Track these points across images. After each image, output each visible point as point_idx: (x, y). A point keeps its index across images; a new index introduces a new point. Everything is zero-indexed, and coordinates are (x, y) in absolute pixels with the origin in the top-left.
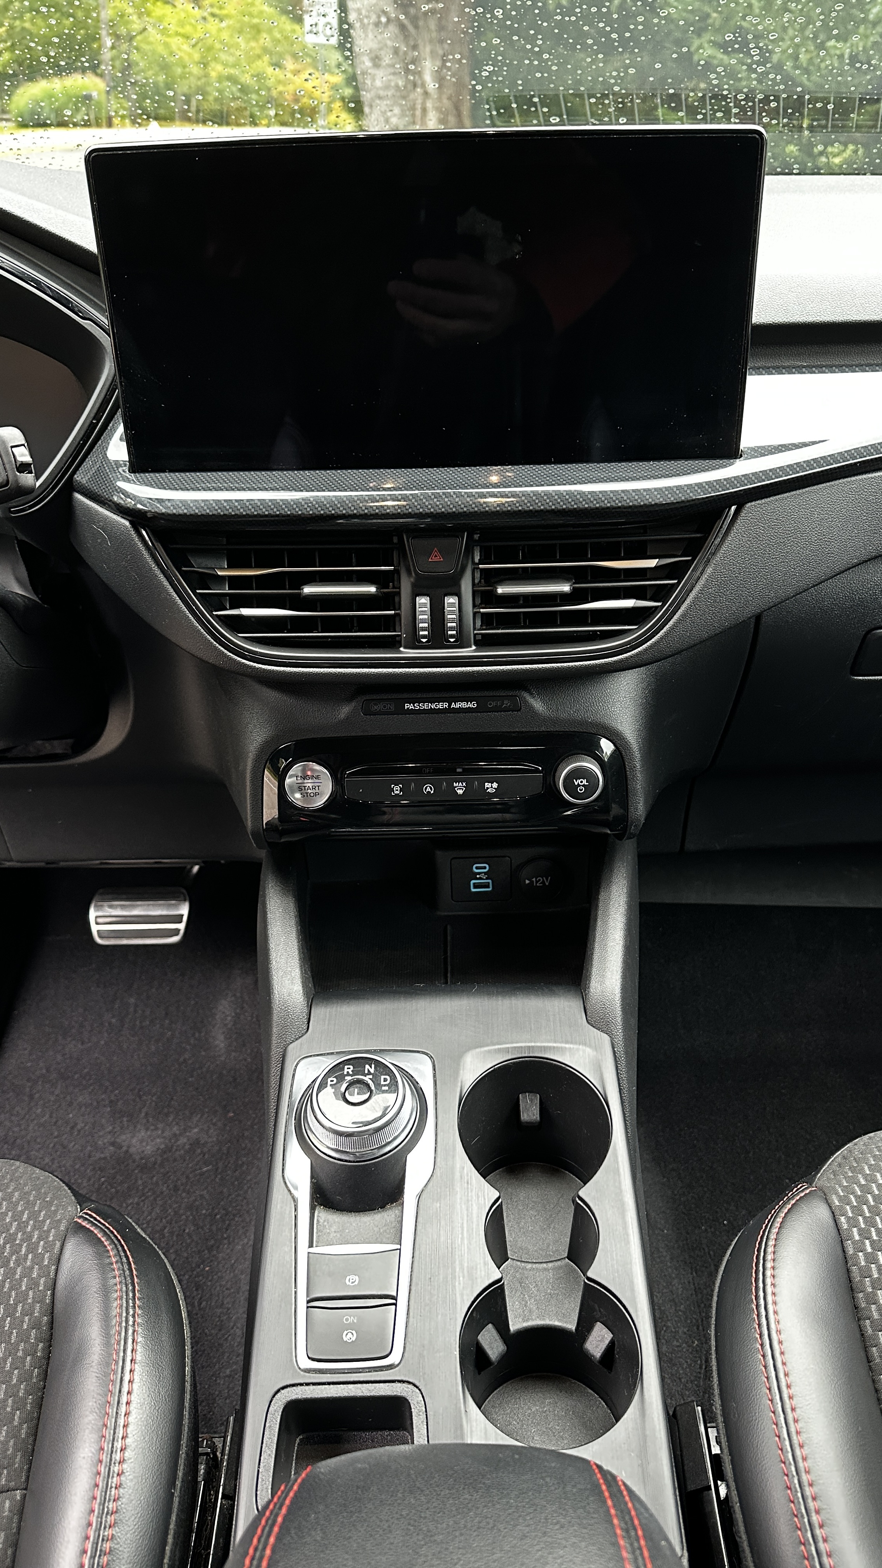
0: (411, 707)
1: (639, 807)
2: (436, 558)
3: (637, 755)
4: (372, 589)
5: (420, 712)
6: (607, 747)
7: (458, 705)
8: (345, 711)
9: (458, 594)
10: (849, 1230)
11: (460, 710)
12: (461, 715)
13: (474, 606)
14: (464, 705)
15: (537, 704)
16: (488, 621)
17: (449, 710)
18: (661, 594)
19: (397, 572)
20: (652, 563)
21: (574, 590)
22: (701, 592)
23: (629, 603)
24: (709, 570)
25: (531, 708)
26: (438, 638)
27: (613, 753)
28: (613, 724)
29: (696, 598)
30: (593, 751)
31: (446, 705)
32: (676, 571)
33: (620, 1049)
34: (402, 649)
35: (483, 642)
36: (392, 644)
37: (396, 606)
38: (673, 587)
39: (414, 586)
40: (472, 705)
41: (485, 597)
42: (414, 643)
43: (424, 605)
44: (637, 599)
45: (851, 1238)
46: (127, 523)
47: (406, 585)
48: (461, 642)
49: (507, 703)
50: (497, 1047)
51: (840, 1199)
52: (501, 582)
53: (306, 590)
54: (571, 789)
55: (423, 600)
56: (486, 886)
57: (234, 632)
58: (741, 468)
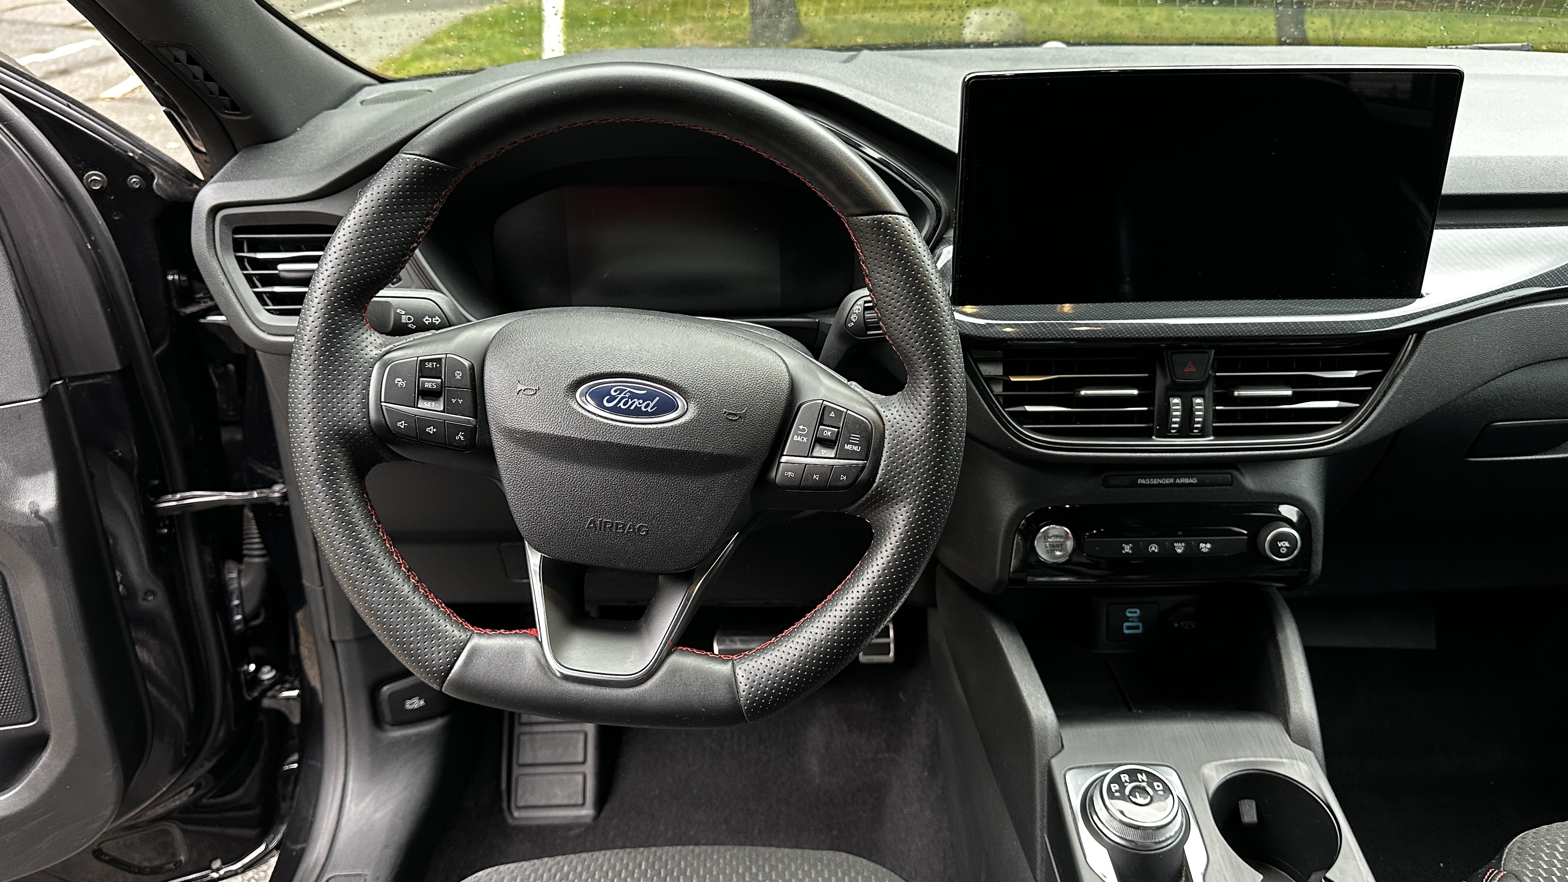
0: (1143, 482)
1: (1319, 564)
2: (1190, 369)
3: (1322, 522)
4: (1135, 392)
5: (1151, 486)
7: (1182, 481)
8: (1095, 485)
9: (1203, 396)
11: (1184, 485)
12: (1183, 488)
13: (1214, 404)
14: (1186, 481)
15: (1246, 481)
16: (1219, 416)
17: (1174, 485)
18: (1360, 398)
19: (1155, 378)
20: (1353, 374)
21: (1294, 394)
22: (1393, 397)
23: (1334, 404)
25: (1241, 483)
26: (1186, 430)
28: (1304, 496)
29: (1389, 402)
31: (1172, 481)
32: (1373, 381)
34: (1154, 437)
35: (1219, 433)
36: (1146, 434)
37: (1154, 405)
38: (1370, 393)
39: (1170, 389)
40: (1194, 481)
41: (1222, 397)
42: (1166, 433)
43: (1177, 404)
44: (1340, 400)
47: (1163, 388)
48: (1203, 434)
49: (1221, 479)
50: (1227, 761)
52: (1237, 388)
53: (1083, 393)
54: (1276, 550)
55: (1176, 400)
56: (1137, 628)
57: (1021, 425)
58: (1418, 305)
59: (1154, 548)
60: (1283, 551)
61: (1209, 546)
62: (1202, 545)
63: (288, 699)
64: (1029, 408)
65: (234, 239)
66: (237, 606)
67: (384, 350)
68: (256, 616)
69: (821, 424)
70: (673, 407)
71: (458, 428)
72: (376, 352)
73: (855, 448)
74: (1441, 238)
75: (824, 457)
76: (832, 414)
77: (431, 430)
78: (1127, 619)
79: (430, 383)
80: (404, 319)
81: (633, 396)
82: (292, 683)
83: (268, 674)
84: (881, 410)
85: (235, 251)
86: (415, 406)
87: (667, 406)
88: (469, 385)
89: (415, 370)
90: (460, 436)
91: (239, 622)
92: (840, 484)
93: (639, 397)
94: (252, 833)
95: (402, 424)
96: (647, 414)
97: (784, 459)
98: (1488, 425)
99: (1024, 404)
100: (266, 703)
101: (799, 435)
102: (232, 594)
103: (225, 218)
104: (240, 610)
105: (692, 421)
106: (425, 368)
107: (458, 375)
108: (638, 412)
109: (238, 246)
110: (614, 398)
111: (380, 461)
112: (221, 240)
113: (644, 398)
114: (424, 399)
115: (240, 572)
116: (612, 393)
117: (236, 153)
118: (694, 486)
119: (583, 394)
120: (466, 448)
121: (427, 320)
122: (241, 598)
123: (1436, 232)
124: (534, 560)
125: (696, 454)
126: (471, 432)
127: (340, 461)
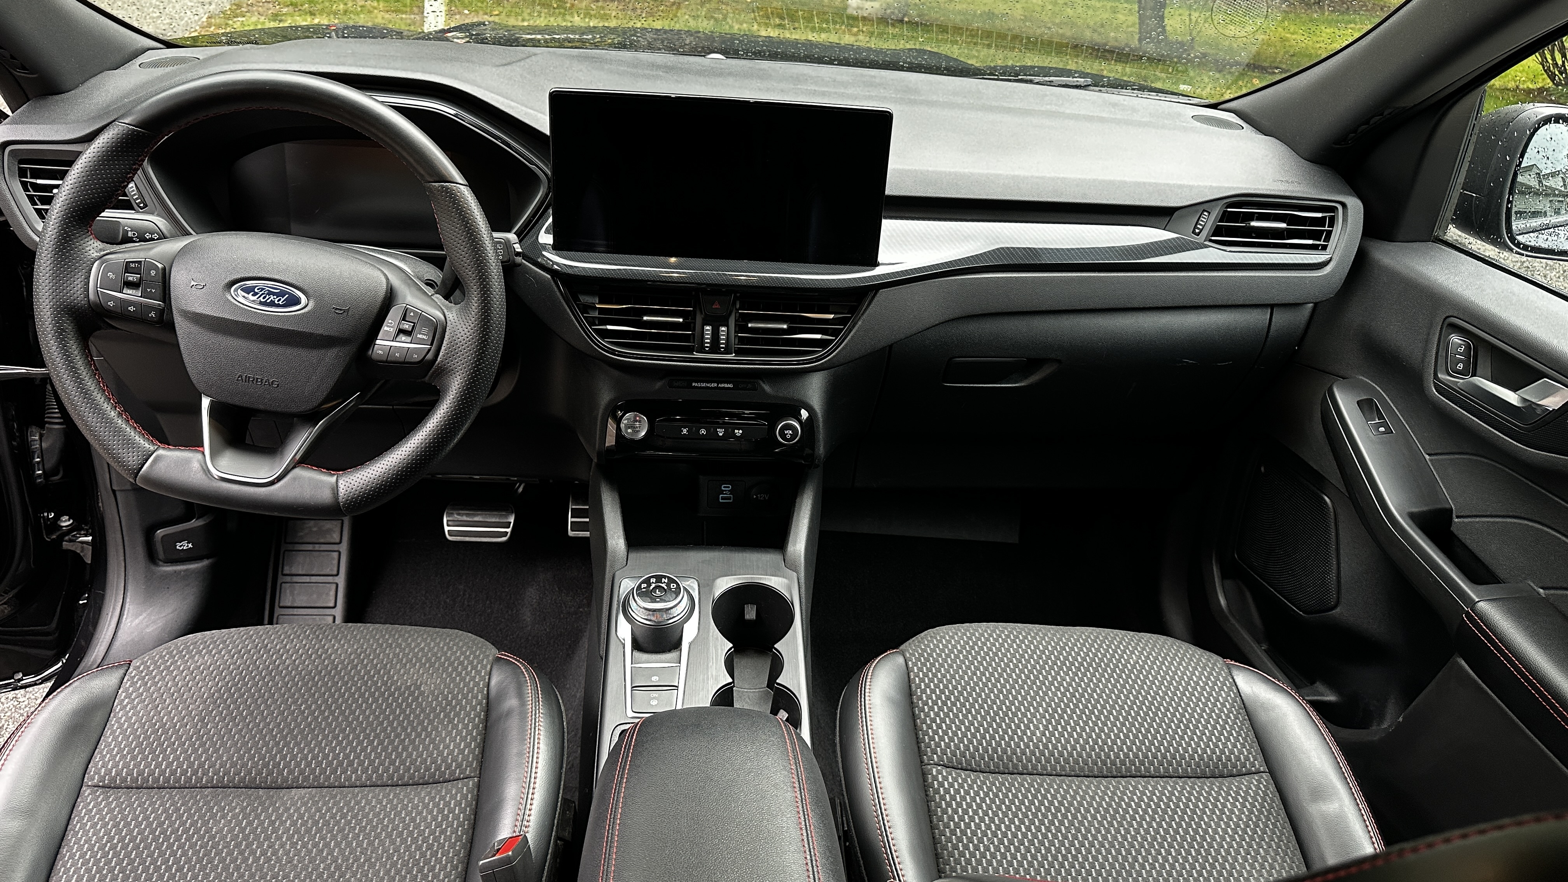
0: (696, 385)
1: (821, 449)
2: (716, 306)
3: (821, 420)
4: (682, 320)
5: (701, 388)
6: (804, 414)
7: (722, 385)
8: (658, 385)
9: (727, 326)
10: (913, 668)
11: (723, 388)
12: (724, 391)
13: (735, 332)
14: (726, 386)
15: (767, 388)
16: (742, 340)
17: (717, 388)
18: (836, 333)
19: (694, 312)
20: (832, 316)
21: (789, 328)
22: (855, 333)
23: (818, 336)
24: (860, 323)
25: (764, 390)
26: (715, 347)
27: (808, 418)
28: (808, 401)
30: (798, 417)
31: (716, 385)
32: (843, 321)
33: (802, 581)
34: (694, 353)
35: (739, 352)
36: (690, 350)
37: (694, 330)
38: (841, 330)
39: (703, 319)
40: (730, 386)
41: (741, 327)
42: (702, 350)
43: (708, 330)
44: (823, 334)
45: (913, 671)
46: (549, 277)
47: (699, 319)
48: (727, 352)
49: (750, 386)
50: (735, 577)
51: (910, 654)
52: (751, 322)
53: (645, 318)
54: (783, 436)
55: (708, 328)
56: (729, 498)
57: (603, 338)
58: (878, 271)
59: (703, 432)
60: (788, 437)
61: (741, 431)
62: (736, 431)
63: (83, 542)
64: (609, 327)
65: (19, 168)
66: (38, 463)
67: (102, 253)
68: (54, 471)
69: (404, 319)
70: (297, 301)
71: (152, 308)
72: (95, 255)
73: (424, 337)
74: (889, 226)
75: (404, 343)
76: (412, 314)
77: (131, 309)
78: (722, 492)
79: (132, 278)
80: (130, 234)
81: (270, 293)
82: (87, 530)
83: (66, 522)
84: (447, 313)
85: (20, 177)
86: (121, 292)
87: (293, 301)
88: (160, 280)
89: (121, 269)
90: (153, 314)
91: (40, 475)
92: (413, 360)
93: (274, 294)
94: (50, 653)
95: (111, 304)
96: (278, 306)
97: (378, 342)
98: (951, 358)
99: (606, 325)
100: (66, 545)
101: (389, 327)
102: (34, 452)
103: (12, 151)
104: (41, 466)
105: (308, 312)
106: (128, 267)
107: (153, 273)
108: (272, 304)
109: (22, 173)
110: (257, 294)
111: (99, 329)
112: (8, 168)
113: (277, 295)
114: (128, 288)
115: (41, 436)
116: (256, 290)
117: (28, 100)
118: (313, 356)
119: (236, 290)
120: (157, 323)
121: (148, 236)
122: (42, 456)
123: (885, 222)
124: (206, 402)
125: (311, 334)
126: (161, 312)
127: (69, 327)
